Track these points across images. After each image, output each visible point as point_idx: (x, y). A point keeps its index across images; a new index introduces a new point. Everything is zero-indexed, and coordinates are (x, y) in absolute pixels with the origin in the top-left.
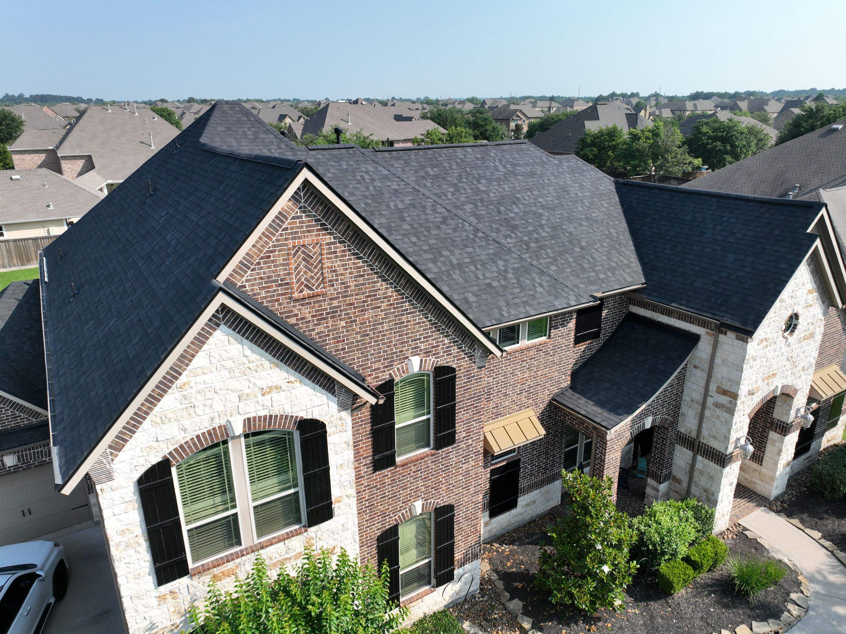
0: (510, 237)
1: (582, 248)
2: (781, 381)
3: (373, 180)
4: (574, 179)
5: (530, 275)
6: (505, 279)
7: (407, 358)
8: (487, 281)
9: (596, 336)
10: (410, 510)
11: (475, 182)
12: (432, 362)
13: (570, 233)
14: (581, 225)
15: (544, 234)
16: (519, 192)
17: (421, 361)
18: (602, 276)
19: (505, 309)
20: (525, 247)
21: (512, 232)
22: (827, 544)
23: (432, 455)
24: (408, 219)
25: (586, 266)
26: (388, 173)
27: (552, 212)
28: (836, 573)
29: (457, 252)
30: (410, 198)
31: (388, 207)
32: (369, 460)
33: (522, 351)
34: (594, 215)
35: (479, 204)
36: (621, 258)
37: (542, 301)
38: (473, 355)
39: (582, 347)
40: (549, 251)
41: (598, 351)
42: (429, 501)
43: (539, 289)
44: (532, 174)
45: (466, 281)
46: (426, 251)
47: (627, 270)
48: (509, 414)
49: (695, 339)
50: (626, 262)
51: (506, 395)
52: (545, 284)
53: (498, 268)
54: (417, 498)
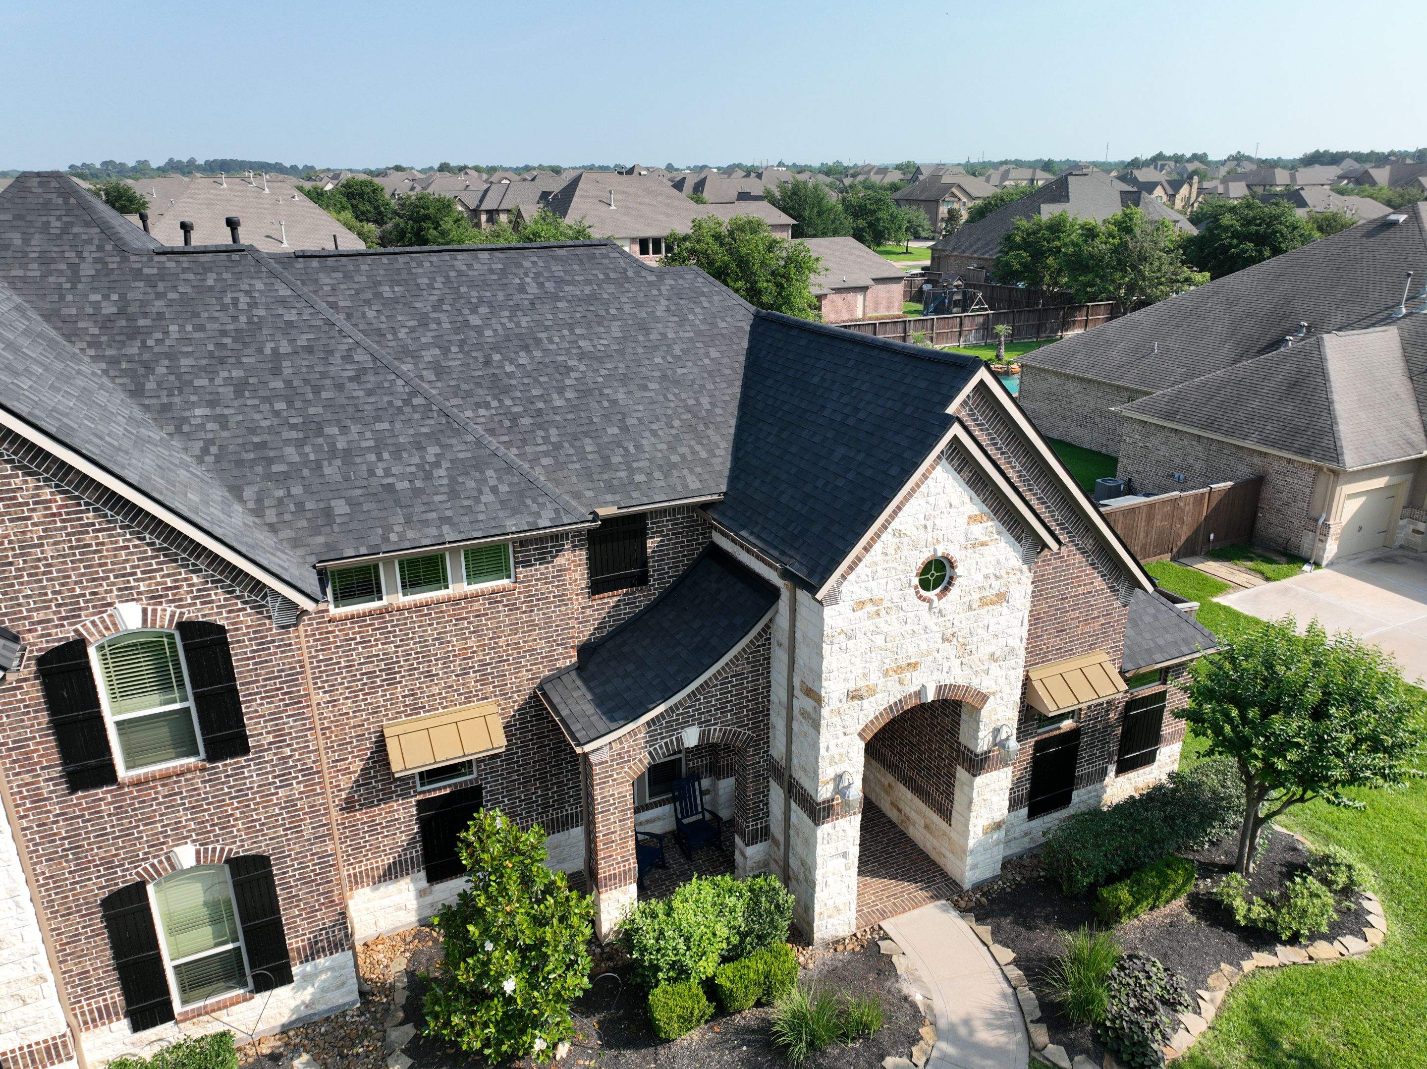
0: (487, 406)
1: (625, 429)
2: (935, 677)
3: (253, 305)
4: (673, 308)
5: (482, 472)
6: (428, 477)
7: (110, 604)
8: (390, 480)
9: (642, 579)
10: (168, 859)
11: (466, 311)
12: (168, 613)
13: (614, 402)
14: (645, 388)
15: (558, 402)
16: (547, 329)
17: (145, 611)
18: (639, 478)
19: (397, 529)
20: (507, 423)
21: (495, 397)
22: (1015, 973)
23: (203, 769)
24: (287, 372)
25: (616, 459)
26: (289, 292)
27: (595, 365)
28: (1000, 1027)
29: (354, 429)
30: (312, 336)
31: (260, 350)
32: (56, 772)
33: (454, 601)
34: (680, 371)
35: (454, 349)
36: (698, 448)
37: (481, 517)
38: (263, 606)
39: (611, 599)
40: (553, 431)
41: (650, 609)
42: (210, 847)
43: (488, 497)
44: (592, 298)
45: (347, 479)
46: (293, 427)
47: (698, 470)
48: (444, 708)
49: (773, 594)
50: (704, 455)
51: (429, 675)
52: (503, 488)
53: (422, 458)
54: (181, 840)
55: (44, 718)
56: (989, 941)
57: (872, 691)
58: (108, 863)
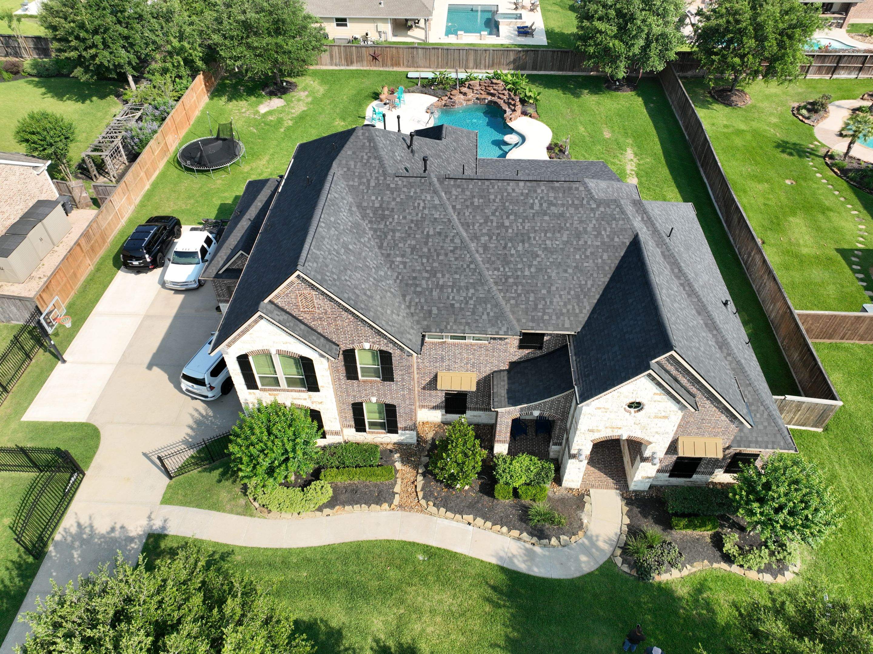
0: (498, 270)
1: (549, 292)
2: (628, 433)
3: (424, 208)
4: (597, 226)
5: (486, 305)
6: (467, 303)
7: (362, 342)
8: (453, 302)
9: (540, 348)
10: (369, 399)
11: (505, 217)
12: (377, 347)
13: (550, 277)
14: (566, 271)
15: (527, 273)
16: (535, 231)
17: (371, 345)
18: (546, 317)
19: (451, 324)
20: (503, 280)
21: (503, 266)
22: (625, 528)
23: (381, 382)
24: (430, 244)
25: (540, 306)
26: (438, 203)
27: (549, 255)
28: (607, 543)
29: (447, 276)
30: (442, 227)
31: (423, 232)
32: (345, 375)
33: (467, 345)
34: (586, 264)
35: (494, 238)
36: (576, 307)
37: (480, 325)
38: (402, 351)
39: (526, 351)
40: (520, 287)
41: (540, 357)
42: (381, 399)
43: (485, 317)
44: (562, 215)
45: (439, 298)
46: (427, 271)
47: (572, 318)
48: (458, 371)
50: (577, 311)
51: (455, 362)
52: (492, 314)
53: (467, 294)
54: (373, 396)
55: (343, 363)
56: (624, 514)
57: (598, 431)
58: (354, 396)
